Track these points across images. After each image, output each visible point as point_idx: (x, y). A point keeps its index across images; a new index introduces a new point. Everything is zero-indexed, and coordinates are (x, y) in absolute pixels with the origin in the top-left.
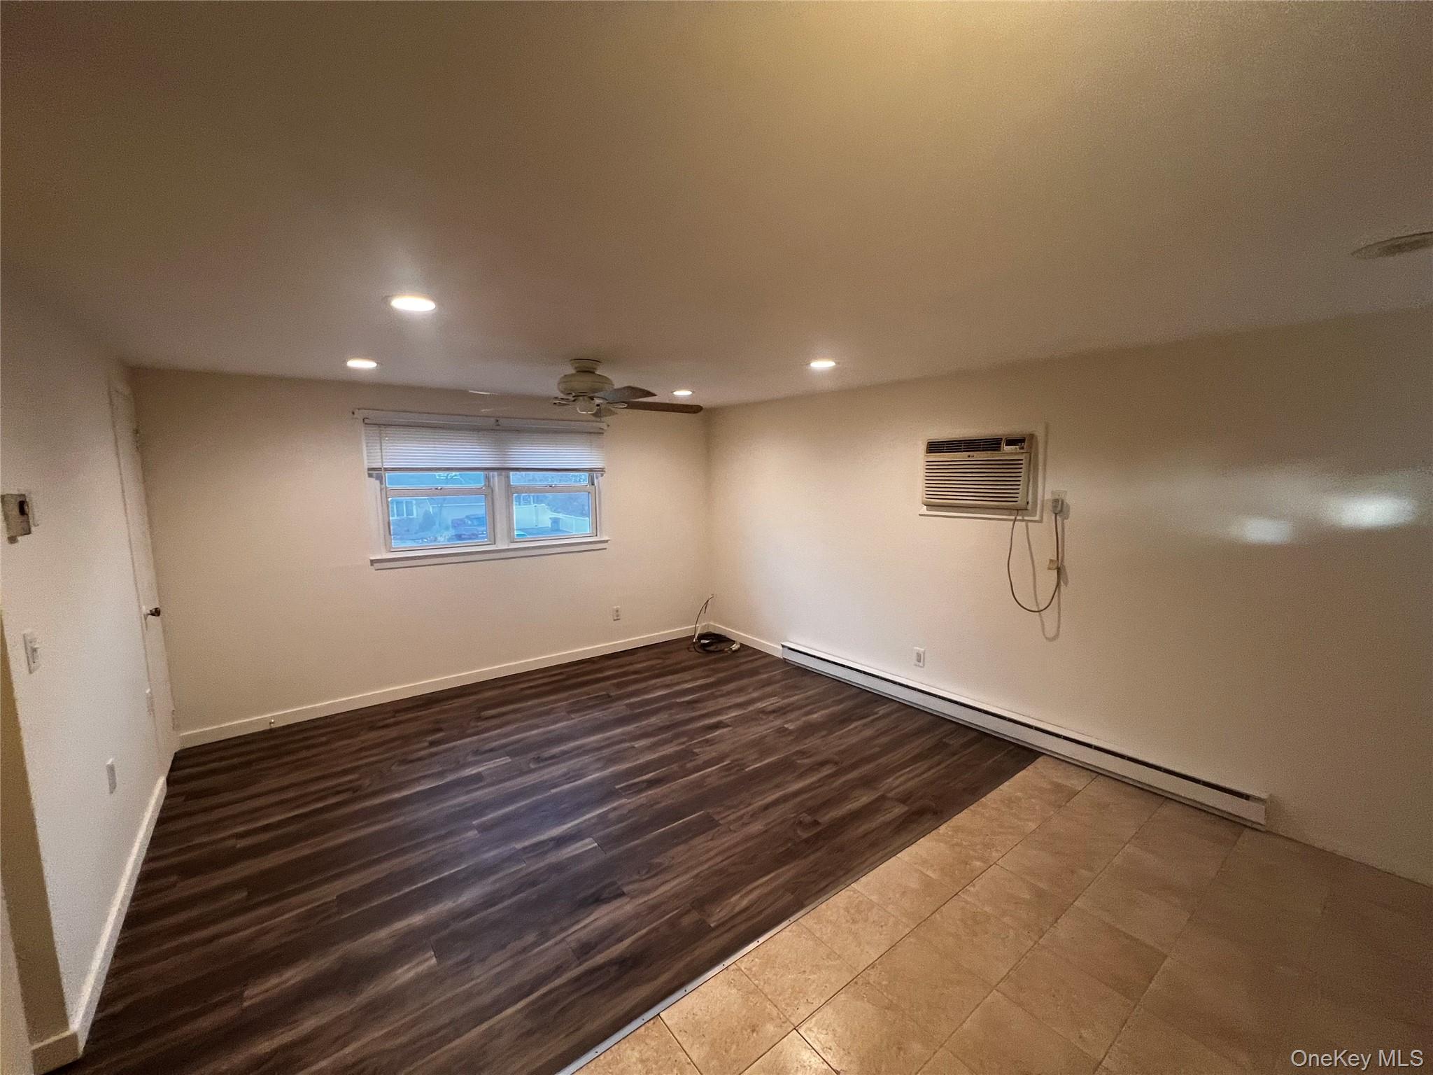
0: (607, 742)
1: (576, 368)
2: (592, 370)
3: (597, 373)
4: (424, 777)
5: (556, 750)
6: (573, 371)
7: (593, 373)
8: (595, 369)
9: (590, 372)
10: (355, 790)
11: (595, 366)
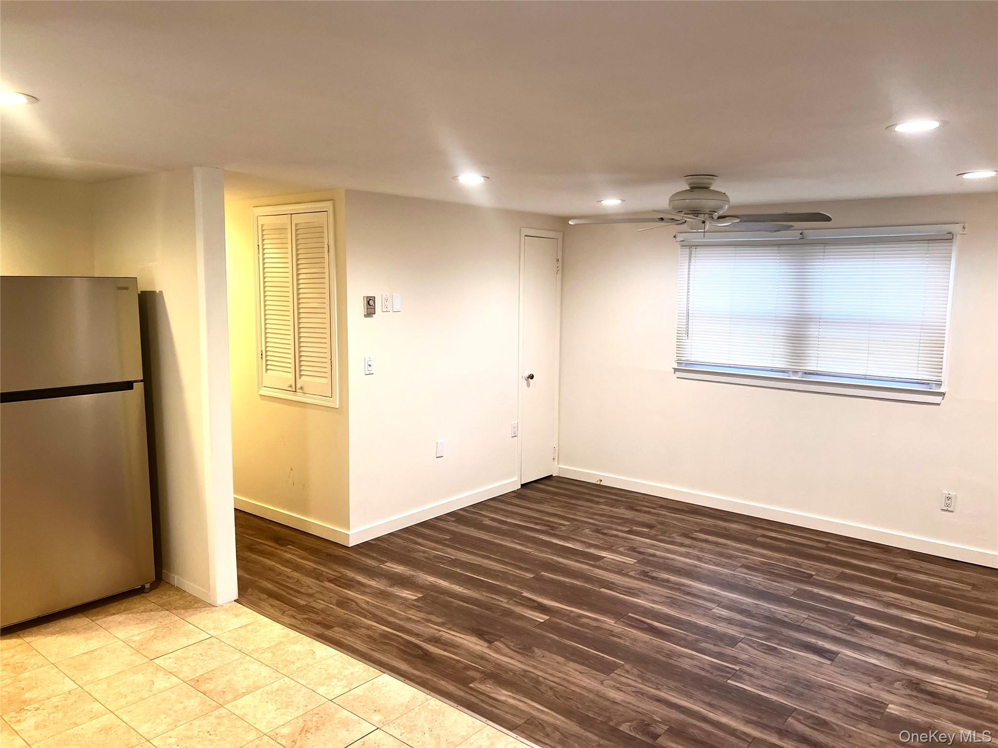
0: (710, 596)
1: (689, 184)
2: (707, 186)
3: (711, 188)
4: (578, 541)
5: (665, 576)
6: (689, 188)
7: (707, 188)
8: (711, 184)
9: (705, 188)
10: (553, 528)
11: (710, 181)
